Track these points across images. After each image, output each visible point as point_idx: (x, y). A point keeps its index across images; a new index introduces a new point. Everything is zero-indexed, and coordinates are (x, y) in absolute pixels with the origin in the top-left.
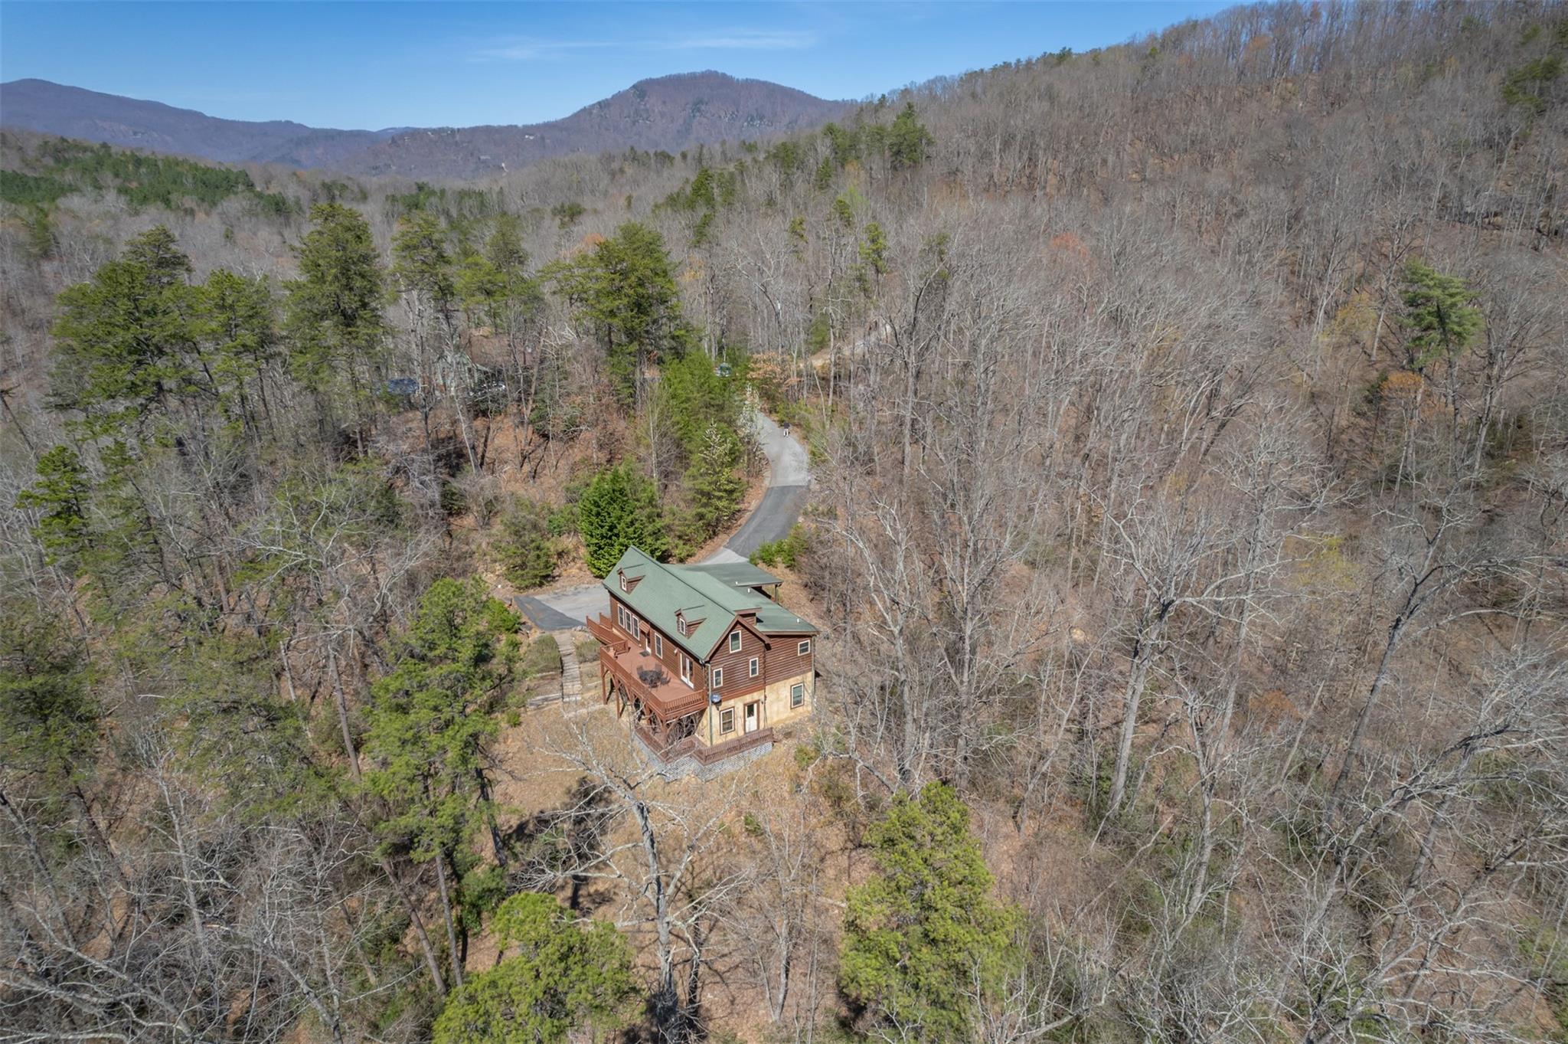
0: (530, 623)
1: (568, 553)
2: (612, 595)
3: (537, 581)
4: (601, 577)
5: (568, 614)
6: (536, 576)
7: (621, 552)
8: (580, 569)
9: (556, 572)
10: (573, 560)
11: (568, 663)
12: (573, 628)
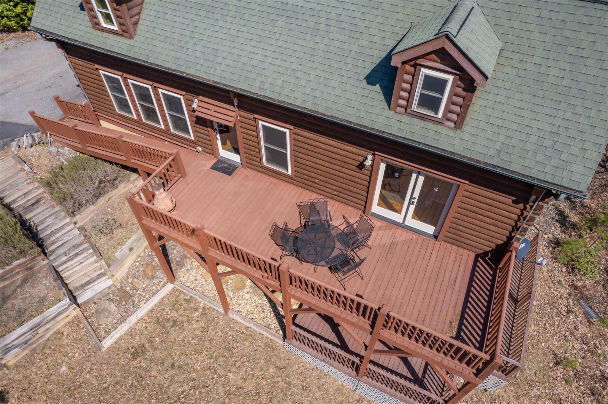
11: (42, 222)
12: (14, 144)
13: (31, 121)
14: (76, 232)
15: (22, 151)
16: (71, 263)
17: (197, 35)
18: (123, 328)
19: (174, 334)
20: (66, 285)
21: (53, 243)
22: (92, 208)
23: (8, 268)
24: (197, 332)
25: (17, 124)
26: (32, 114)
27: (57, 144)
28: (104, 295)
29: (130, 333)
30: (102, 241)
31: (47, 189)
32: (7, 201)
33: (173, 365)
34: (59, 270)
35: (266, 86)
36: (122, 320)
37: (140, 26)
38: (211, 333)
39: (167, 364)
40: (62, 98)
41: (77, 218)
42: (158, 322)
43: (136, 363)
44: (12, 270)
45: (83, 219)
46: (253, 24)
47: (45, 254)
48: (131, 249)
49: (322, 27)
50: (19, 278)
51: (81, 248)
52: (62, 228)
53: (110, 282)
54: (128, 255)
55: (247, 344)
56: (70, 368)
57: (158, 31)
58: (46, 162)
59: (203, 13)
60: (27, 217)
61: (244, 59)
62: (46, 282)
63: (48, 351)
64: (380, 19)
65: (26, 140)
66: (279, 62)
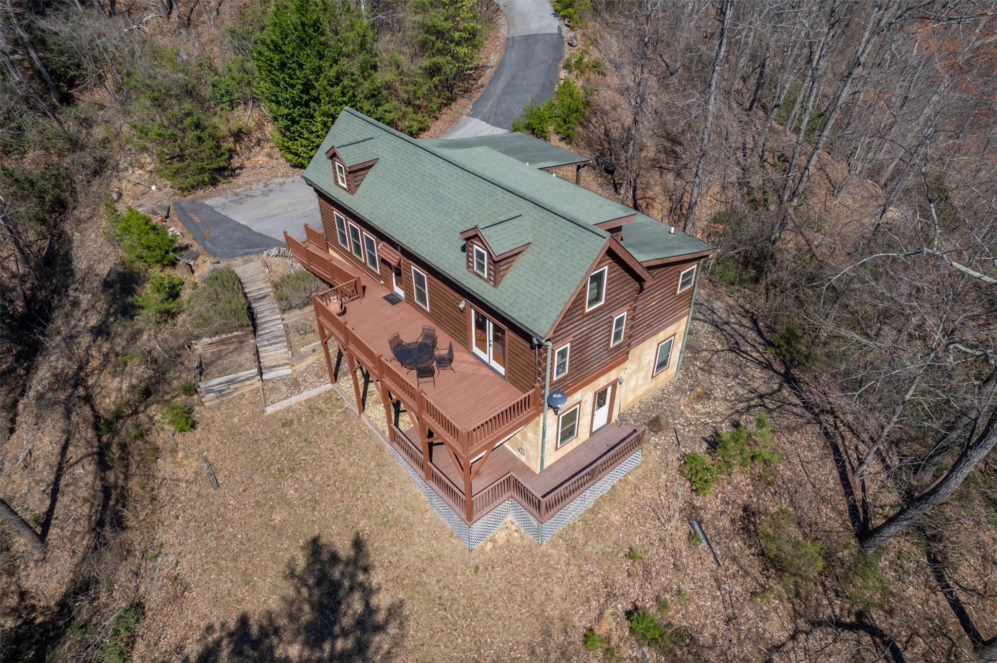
0: (196, 247)
1: (248, 133)
2: (322, 195)
3: (206, 177)
4: (303, 167)
5: (256, 228)
6: (202, 170)
7: (326, 127)
8: (270, 156)
9: (236, 162)
10: (258, 143)
11: (262, 312)
12: (266, 252)
13: (282, 238)
14: (281, 326)
15: (269, 258)
16: (269, 347)
17: (387, 201)
18: (284, 404)
19: (317, 419)
20: (260, 362)
21: (263, 329)
22: (298, 312)
23: (229, 335)
24: (334, 423)
25: (274, 239)
26: (285, 233)
27: (293, 259)
28: (282, 379)
29: (288, 410)
30: (296, 338)
31: (274, 290)
32: (246, 290)
33: (306, 440)
34: (260, 350)
35: (411, 241)
36: (287, 398)
37: (360, 188)
38: (343, 426)
39: (303, 437)
40: (309, 226)
41: (286, 316)
42: (310, 408)
43: (282, 430)
44: (230, 338)
45: (289, 319)
46: (418, 201)
47: (255, 335)
48: (314, 351)
49: (451, 210)
50: (232, 347)
51: (280, 339)
52: (273, 321)
53: (290, 371)
54: (310, 355)
55: (364, 441)
56: (240, 421)
57: (368, 193)
58: (281, 270)
59: (395, 187)
60: (254, 305)
61: (406, 222)
62: (248, 355)
63: (231, 405)
64: (480, 212)
65: (274, 251)
66: (422, 228)
